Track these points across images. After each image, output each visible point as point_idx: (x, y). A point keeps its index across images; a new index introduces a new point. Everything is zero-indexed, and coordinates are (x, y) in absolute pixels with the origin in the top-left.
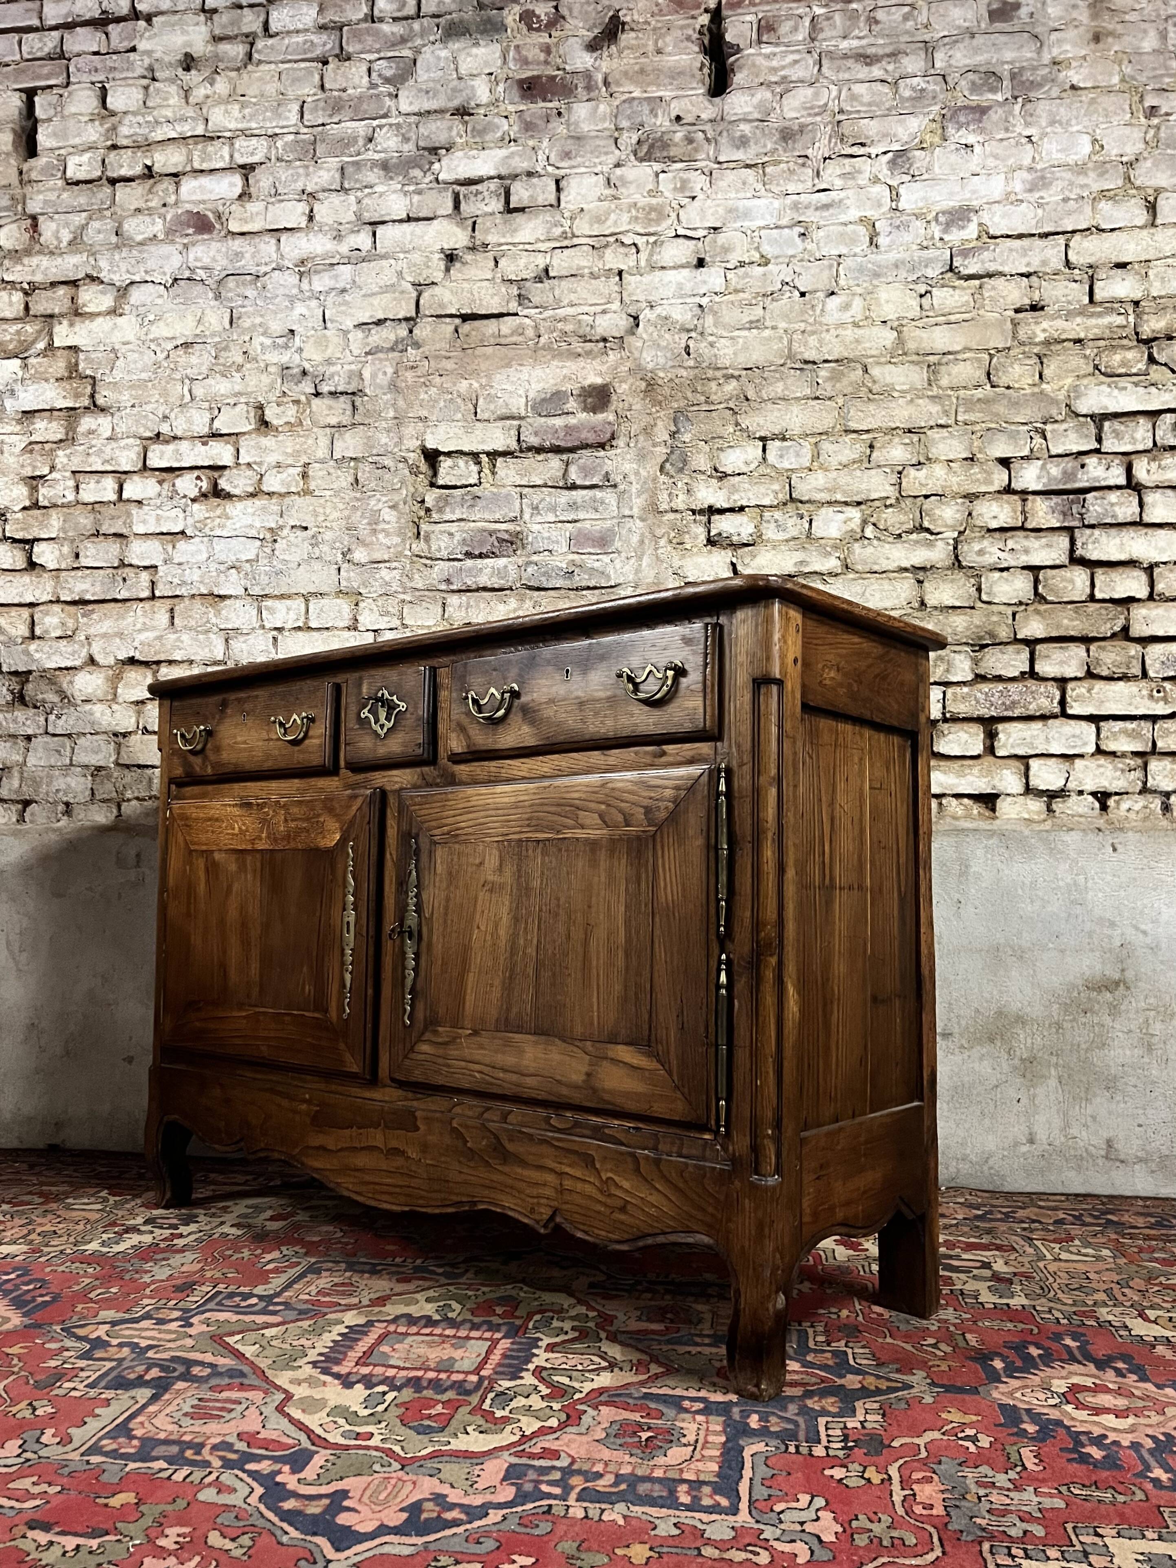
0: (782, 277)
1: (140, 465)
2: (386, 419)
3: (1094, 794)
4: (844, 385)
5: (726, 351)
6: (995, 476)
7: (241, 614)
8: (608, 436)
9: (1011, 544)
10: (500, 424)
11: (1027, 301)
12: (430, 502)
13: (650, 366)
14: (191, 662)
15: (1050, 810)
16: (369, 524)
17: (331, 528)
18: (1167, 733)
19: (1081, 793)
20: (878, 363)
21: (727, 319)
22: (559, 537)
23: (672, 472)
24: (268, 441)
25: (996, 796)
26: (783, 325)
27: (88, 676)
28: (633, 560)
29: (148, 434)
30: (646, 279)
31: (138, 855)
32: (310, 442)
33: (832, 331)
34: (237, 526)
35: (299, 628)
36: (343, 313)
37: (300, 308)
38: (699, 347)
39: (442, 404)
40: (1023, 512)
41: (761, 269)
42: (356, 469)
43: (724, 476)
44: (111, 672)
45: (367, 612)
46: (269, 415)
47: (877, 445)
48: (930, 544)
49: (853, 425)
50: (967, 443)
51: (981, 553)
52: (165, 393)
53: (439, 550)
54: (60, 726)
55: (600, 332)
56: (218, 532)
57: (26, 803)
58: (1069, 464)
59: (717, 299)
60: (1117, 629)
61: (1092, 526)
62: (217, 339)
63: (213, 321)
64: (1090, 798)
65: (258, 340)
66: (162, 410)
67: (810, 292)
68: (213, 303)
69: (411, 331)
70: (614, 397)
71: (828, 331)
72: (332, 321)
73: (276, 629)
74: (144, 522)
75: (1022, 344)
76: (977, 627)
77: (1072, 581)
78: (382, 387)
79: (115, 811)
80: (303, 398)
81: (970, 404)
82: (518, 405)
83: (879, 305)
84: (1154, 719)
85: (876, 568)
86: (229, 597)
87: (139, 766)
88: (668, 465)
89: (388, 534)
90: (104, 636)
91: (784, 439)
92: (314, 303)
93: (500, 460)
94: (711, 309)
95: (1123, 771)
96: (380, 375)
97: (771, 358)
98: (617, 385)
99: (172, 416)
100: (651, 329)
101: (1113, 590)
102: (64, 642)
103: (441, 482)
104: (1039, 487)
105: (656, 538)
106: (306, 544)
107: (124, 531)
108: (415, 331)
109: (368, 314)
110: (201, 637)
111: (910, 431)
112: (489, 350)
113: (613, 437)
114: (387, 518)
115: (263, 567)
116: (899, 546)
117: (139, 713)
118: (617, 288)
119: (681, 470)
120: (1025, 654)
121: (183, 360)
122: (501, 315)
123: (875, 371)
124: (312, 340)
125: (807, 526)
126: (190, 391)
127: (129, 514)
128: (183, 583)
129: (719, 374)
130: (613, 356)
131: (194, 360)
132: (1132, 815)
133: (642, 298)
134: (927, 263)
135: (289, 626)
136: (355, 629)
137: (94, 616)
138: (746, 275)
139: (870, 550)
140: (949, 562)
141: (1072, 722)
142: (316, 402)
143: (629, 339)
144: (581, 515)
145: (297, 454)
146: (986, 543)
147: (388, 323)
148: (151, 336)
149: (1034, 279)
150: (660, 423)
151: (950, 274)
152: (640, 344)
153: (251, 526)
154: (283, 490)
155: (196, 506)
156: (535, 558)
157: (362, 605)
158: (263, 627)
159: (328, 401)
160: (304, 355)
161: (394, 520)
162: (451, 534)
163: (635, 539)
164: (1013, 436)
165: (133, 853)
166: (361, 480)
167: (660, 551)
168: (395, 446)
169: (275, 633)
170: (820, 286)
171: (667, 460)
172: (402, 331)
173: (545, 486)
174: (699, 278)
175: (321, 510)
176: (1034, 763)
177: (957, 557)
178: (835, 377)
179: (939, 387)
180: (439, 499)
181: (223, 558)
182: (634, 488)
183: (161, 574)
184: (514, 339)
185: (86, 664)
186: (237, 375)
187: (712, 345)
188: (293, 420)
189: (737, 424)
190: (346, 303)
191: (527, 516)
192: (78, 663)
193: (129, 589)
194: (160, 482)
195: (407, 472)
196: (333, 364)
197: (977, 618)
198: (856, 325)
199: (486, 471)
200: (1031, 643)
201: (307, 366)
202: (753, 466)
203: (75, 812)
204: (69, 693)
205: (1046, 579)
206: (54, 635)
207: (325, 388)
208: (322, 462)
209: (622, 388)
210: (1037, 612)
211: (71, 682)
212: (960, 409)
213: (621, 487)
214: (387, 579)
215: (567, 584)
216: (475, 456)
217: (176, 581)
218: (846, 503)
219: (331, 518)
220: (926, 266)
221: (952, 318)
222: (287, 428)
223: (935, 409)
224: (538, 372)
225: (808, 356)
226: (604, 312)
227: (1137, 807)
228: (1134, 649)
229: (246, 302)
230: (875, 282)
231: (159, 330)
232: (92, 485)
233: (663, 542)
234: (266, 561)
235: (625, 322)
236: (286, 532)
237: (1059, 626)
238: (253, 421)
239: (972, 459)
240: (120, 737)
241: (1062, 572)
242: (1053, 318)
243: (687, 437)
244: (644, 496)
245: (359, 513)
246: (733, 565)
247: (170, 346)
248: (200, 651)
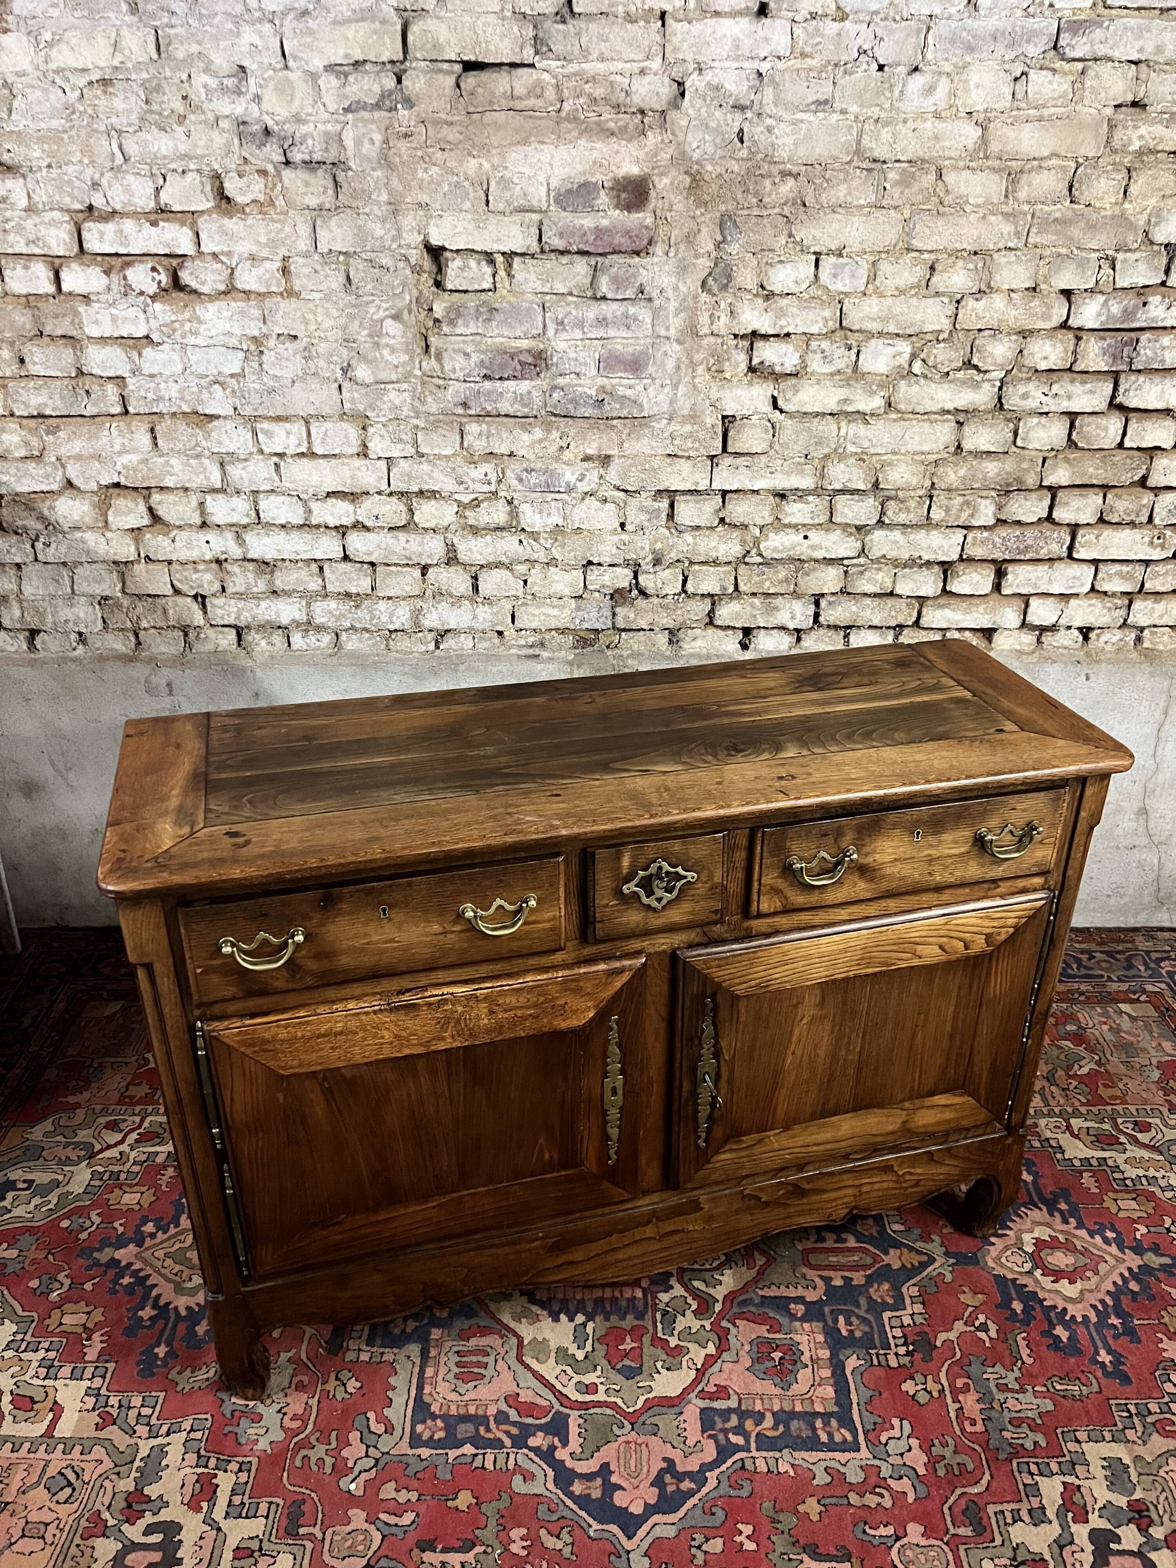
0: (859, 41)
1: (76, 249)
2: (378, 203)
3: (1080, 629)
4: (913, 192)
5: (786, 140)
6: (1055, 311)
7: (235, 438)
8: (645, 242)
9: (1055, 388)
10: (517, 217)
11: (1130, 98)
12: (439, 310)
13: (696, 155)
14: (186, 489)
15: (1039, 641)
16: (370, 336)
17: (326, 339)
18: (1157, 575)
19: (1069, 628)
20: (956, 168)
21: (789, 96)
22: (588, 359)
23: (715, 289)
24: (233, 224)
25: (995, 630)
26: (854, 109)
27: (71, 503)
28: (667, 389)
29: (78, 206)
30: (696, 28)
31: (169, 685)
32: (287, 229)
33: (911, 124)
34: (213, 333)
35: (302, 455)
36: (310, 46)
37: (249, 36)
38: (755, 131)
39: (446, 188)
40: (1075, 352)
41: (836, 26)
42: (348, 264)
43: (772, 294)
44: (96, 499)
45: (377, 439)
46: (231, 186)
47: (939, 268)
48: (976, 385)
49: (917, 243)
50: (1032, 271)
51: (1025, 396)
52: (87, 150)
53: (454, 371)
54: (51, 554)
55: (637, 100)
56: (191, 340)
57: (33, 633)
58: (1131, 301)
59: (780, 65)
60: (1136, 478)
61: (1139, 371)
62: (145, 75)
63: (134, 47)
64: (1076, 633)
65: (201, 79)
66: (88, 173)
67: (891, 66)
68: (128, 18)
69: (399, 81)
70: (653, 194)
71: (905, 121)
72: (295, 58)
73: (276, 454)
74: (96, 322)
75: (1115, 152)
76: (1008, 473)
77: (1106, 429)
78: (369, 161)
79: (133, 639)
80: (270, 168)
81: (1047, 223)
82: (539, 195)
83: (967, 90)
84: (1147, 563)
85: (919, 409)
86: (218, 417)
87: (149, 595)
88: (710, 281)
89: (393, 350)
90: (78, 457)
91: (840, 255)
92: (267, 28)
93: (517, 260)
94: (772, 81)
95: (1110, 609)
96: (366, 144)
97: (836, 153)
98: (656, 179)
99: (104, 182)
100: (699, 103)
101: (1143, 439)
102: (31, 465)
103: (449, 286)
104: (1096, 326)
105: (693, 365)
106: (298, 358)
107: (74, 333)
108: (405, 82)
109: (341, 52)
110: (193, 462)
111: (976, 253)
112: (500, 117)
113: (650, 243)
114: (391, 332)
115: (251, 383)
116: (945, 386)
117: (137, 541)
118: (658, 38)
119: (724, 287)
120: (1047, 502)
121: (103, 103)
122: (513, 65)
123: (950, 178)
124: (272, 85)
125: (854, 358)
126: (120, 147)
127: (76, 313)
128: (160, 399)
129: (775, 170)
130: (653, 138)
131: (118, 104)
132: (1108, 648)
133: (689, 57)
134: (1030, 36)
135: (289, 452)
136: (366, 456)
137: (61, 434)
138: (817, 32)
139: (915, 388)
140: (991, 406)
141: (1075, 566)
142: (287, 173)
143: (672, 115)
144: (612, 333)
145: (272, 244)
146: (1031, 386)
147: (367, 67)
148: (53, 66)
149: (1143, 66)
150: (704, 230)
151: (1053, 53)
152: (684, 123)
153: (229, 334)
154: (262, 289)
155: (158, 306)
156: (560, 381)
157: (371, 430)
158: (261, 452)
159: (302, 175)
160: (264, 106)
161: (399, 333)
162: (467, 355)
163: (671, 364)
164: (1082, 264)
165: (164, 683)
166: (355, 281)
167: (697, 380)
168: (394, 239)
169: (275, 459)
170: (905, 60)
171: (710, 274)
172: (390, 82)
173: (571, 294)
174: (760, 33)
175: (312, 317)
176: (1034, 602)
177: (1000, 398)
178: (906, 180)
179: (1016, 199)
180: (448, 310)
181: (202, 370)
182: (673, 305)
183: (131, 387)
184: (531, 102)
185: (65, 488)
186: (180, 130)
187: (770, 130)
188: (261, 197)
189: (790, 235)
190: (311, 32)
191: (551, 332)
192: (55, 487)
193: (95, 404)
194: (107, 272)
195: (408, 271)
196: (304, 122)
197: (1009, 465)
198: (937, 116)
199: (502, 273)
200: (1053, 491)
201: (270, 123)
202: (804, 286)
203: (89, 641)
204: (52, 519)
205: (1081, 426)
206: (17, 455)
207: (297, 156)
208: (306, 255)
209: (662, 183)
210: (1066, 460)
211: (52, 508)
212: (1034, 230)
213: (657, 303)
214: (397, 402)
215: (597, 412)
216: (489, 257)
217: (150, 396)
218: (898, 335)
219: (324, 326)
220: (1028, 41)
221: (1046, 112)
222: (255, 208)
223: (1007, 228)
224: (563, 152)
225: (877, 154)
226: (642, 72)
227: (1115, 639)
228: (1147, 498)
229: (174, 21)
230: (968, 59)
231: (62, 57)
232: (19, 271)
233: (700, 370)
234: (254, 378)
235: (667, 90)
236: (272, 342)
237: (1084, 474)
238: (210, 195)
239: (1034, 289)
240: (121, 567)
241: (1098, 420)
242: (1154, 122)
243: (733, 248)
244: (682, 315)
245: (357, 323)
246: (774, 399)
247: (82, 82)
248: (194, 477)
